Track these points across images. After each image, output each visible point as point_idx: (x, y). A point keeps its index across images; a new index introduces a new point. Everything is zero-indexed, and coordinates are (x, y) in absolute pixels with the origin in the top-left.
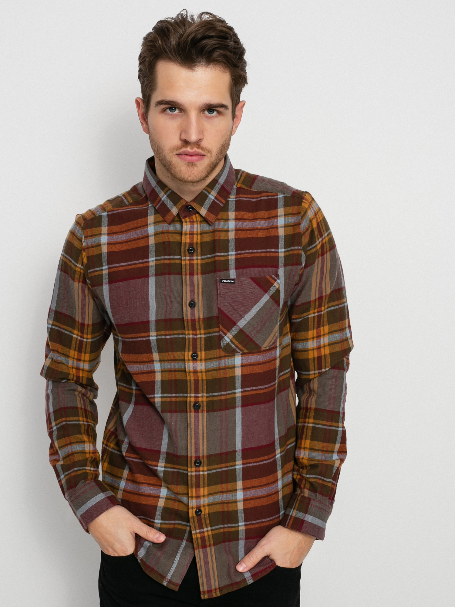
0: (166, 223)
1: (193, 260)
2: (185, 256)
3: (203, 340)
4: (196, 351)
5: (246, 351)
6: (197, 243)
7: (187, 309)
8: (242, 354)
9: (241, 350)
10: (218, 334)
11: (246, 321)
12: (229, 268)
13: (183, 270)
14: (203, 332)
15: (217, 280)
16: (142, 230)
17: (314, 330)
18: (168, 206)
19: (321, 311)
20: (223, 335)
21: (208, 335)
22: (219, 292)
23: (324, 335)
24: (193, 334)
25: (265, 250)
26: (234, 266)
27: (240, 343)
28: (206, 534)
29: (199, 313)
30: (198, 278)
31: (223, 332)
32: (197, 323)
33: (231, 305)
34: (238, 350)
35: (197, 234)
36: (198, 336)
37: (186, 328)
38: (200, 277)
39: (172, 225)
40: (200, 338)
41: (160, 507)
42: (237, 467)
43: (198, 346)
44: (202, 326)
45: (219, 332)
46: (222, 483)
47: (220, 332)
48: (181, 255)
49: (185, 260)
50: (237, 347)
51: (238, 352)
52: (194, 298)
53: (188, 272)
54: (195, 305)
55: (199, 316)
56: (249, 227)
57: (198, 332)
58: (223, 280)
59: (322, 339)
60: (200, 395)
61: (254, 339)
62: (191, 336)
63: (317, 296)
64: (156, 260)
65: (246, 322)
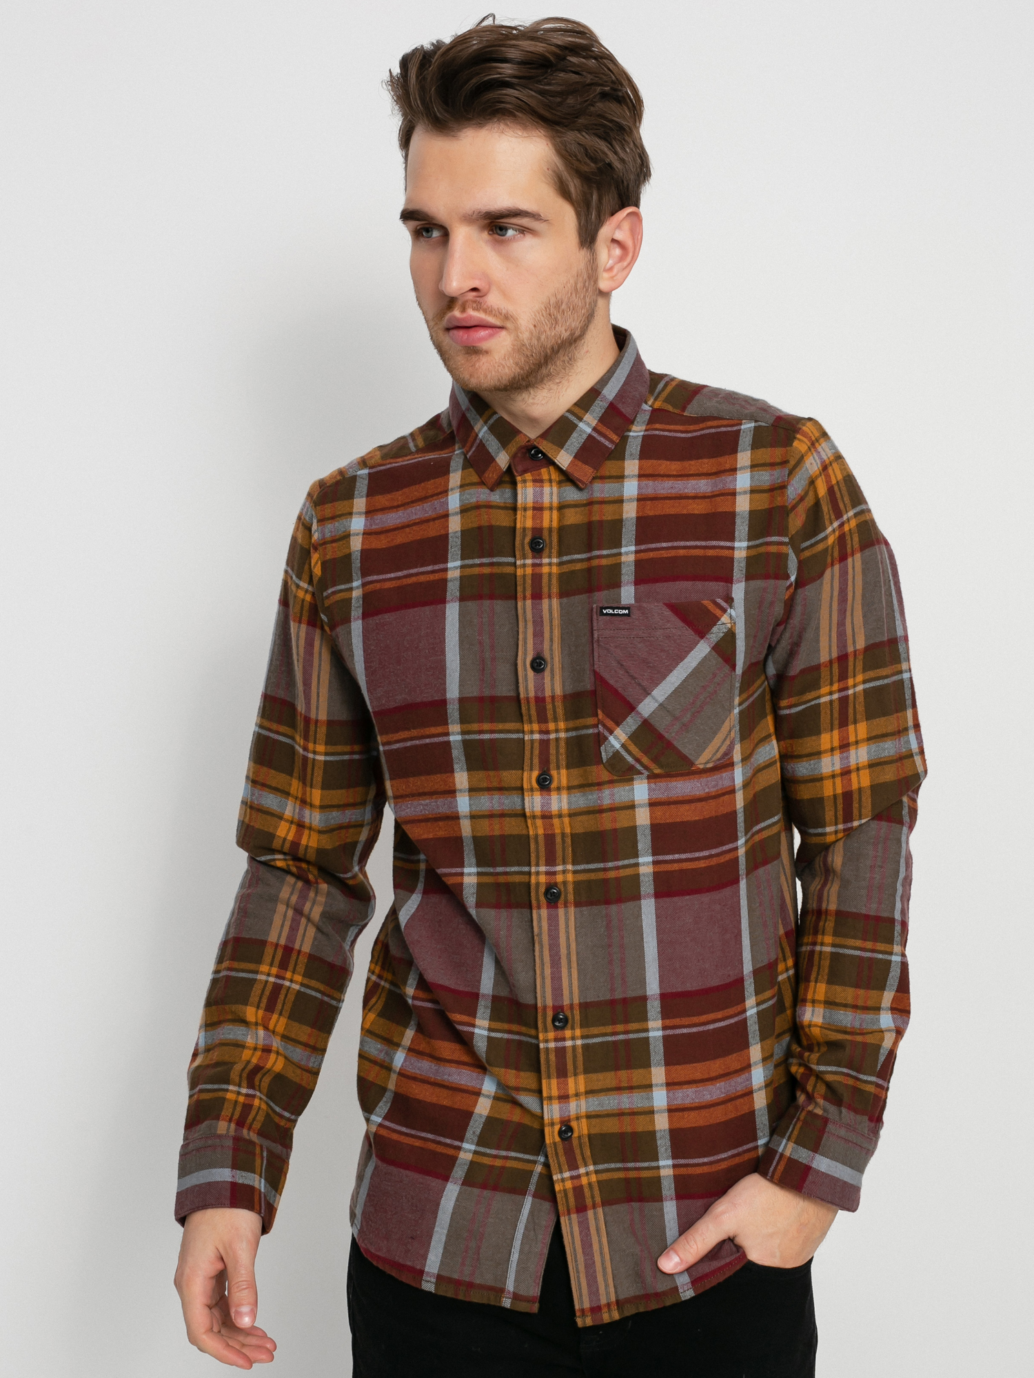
0: (484, 487)
1: (541, 565)
2: (524, 557)
3: (562, 744)
4: (549, 769)
5: (657, 771)
6: (550, 530)
7: (526, 675)
8: (649, 778)
9: (646, 768)
10: (596, 731)
11: (656, 701)
12: (621, 582)
13: (518, 588)
14: (562, 725)
15: (592, 610)
16: (436, 503)
17: (832, 730)
18: (490, 451)
19: (847, 688)
20: (607, 734)
21: (574, 734)
22: (596, 636)
23: (857, 742)
24: (541, 732)
25: (703, 543)
26: (632, 578)
27: (645, 752)
28: (584, 1181)
29: (553, 685)
30: (550, 606)
31: (604, 726)
32: (549, 706)
33: (622, 665)
34: (638, 767)
35: (551, 509)
36: (553, 736)
37: (525, 718)
38: (555, 602)
40: (557, 739)
41: (481, 1116)
42: (651, 1034)
43: (553, 758)
44: (560, 711)
45: (596, 726)
46: (617, 1068)
47: (600, 726)
48: (514, 556)
49: (524, 566)
50: (638, 760)
51: (640, 773)
52: (542, 650)
53: (528, 593)
54: (545, 665)
55: (553, 689)
56: (669, 491)
57: (552, 726)
58: (606, 608)
59: (852, 752)
60: (559, 868)
61: (675, 743)
62: (536, 736)
63: (835, 655)
64: (462, 567)
65: (657, 705)
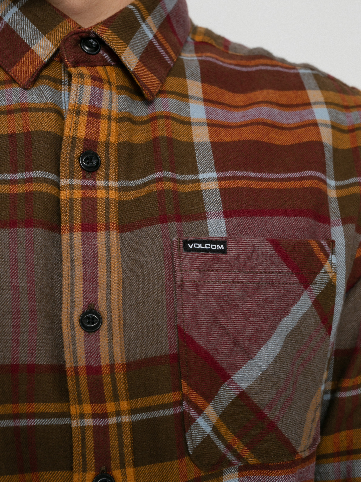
0: (16, 85)
1: (94, 188)
2: (71, 176)
3: (127, 431)
4: (109, 469)
5: (254, 461)
6: (107, 145)
7: (74, 336)
8: (241, 470)
9: (239, 457)
10: (178, 410)
11: (260, 368)
12: (205, 213)
13: (63, 216)
14: (124, 405)
15: (173, 243)
20: (193, 413)
22: (178, 279)
24: (95, 416)
26: (220, 208)
27: (240, 435)
29: (111, 349)
30: (108, 240)
31: (191, 403)
32: (107, 379)
33: (216, 319)
34: (230, 457)
35: (109, 118)
36: (112, 421)
37: (72, 396)
38: (114, 235)
39: (34, 91)
40: (119, 425)
43: (114, 452)
44: (122, 386)
45: (179, 403)
47: (184, 403)
49: (72, 187)
50: (229, 447)
51: (230, 464)
52: (96, 300)
53: (78, 222)
54: (100, 321)
55: (111, 355)
57: (110, 407)
58: (191, 242)
61: (280, 425)
62: (89, 422)
65: (259, 373)
